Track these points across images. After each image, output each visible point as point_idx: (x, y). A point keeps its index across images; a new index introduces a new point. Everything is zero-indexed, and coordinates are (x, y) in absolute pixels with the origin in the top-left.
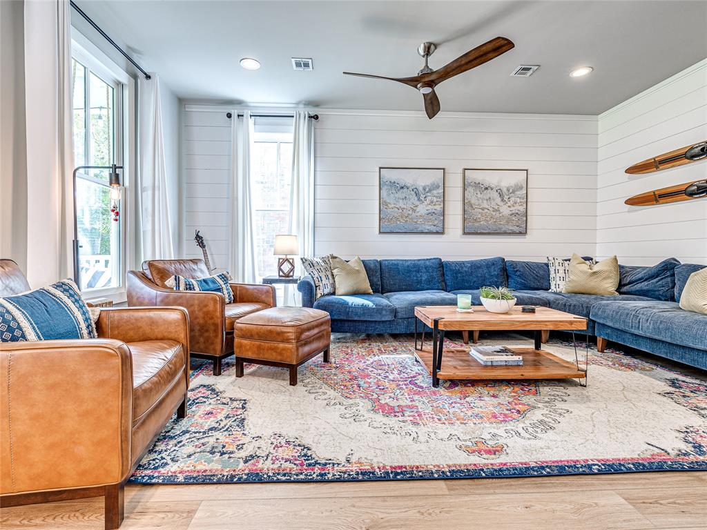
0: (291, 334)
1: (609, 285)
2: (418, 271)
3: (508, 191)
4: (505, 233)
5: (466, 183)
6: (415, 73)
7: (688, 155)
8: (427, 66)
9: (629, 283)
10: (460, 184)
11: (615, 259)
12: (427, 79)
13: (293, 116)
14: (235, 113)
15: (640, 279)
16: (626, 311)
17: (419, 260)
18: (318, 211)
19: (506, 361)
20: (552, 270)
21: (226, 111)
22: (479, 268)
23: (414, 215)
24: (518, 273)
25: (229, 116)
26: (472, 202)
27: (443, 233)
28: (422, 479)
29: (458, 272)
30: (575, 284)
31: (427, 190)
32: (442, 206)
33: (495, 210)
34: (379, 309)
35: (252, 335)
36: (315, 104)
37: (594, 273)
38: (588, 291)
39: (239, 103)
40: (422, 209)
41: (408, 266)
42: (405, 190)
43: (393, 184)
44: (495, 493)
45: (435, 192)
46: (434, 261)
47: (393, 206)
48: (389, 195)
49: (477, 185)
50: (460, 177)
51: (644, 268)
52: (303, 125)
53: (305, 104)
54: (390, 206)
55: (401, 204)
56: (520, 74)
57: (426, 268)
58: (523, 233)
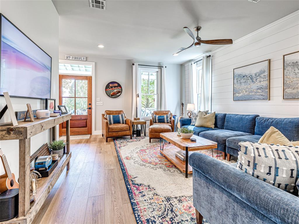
27: (269, 99)
31: (257, 75)
42: (245, 77)
43: (239, 75)
45: (262, 75)
48: (238, 81)
50: (281, 61)
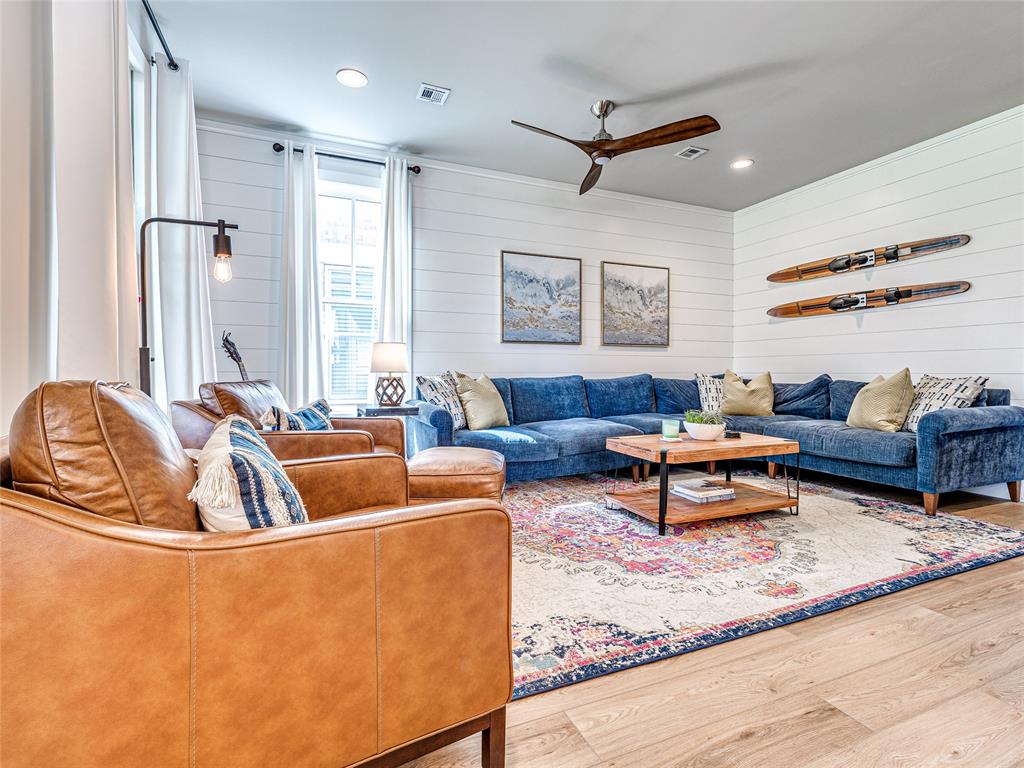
0: (491, 485)
1: (766, 405)
2: (559, 393)
3: (650, 292)
4: (647, 345)
5: (605, 280)
6: (589, 137)
7: (833, 266)
8: (603, 130)
9: (785, 401)
10: (597, 280)
11: (769, 376)
12: (608, 148)
13: (384, 164)
14: (289, 143)
15: (795, 397)
16: (806, 432)
17: (557, 379)
18: (418, 307)
19: (720, 496)
20: (702, 389)
21: (273, 139)
22: (627, 387)
23: (546, 318)
24: (668, 394)
25: (278, 148)
26: (613, 304)
27: (579, 343)
28: (761, 630)
29: (606, 393)
30: (733, 404)
31: (562, 285)
32: (578, 308)
33: (636, 316)
34: (542, 446)
35: (429, 492)
36: (414, 149)
37: (753, 391)
38: (748, 412)
39: (296, 130)
40: (556, 311)
41: (546, 387)
42: (535, 284)
43: (519, 275)
44: (834, 629)
45: (570, 289)
46: (574, 379)
47: (519, 305)
48: (514, 289)
49: (617, 283)
50: (599, 270)
51: (799, 385)
52: (401, 179)
53: (400, 149)
54: (517, 305)
55: (529, 303)
56: (686, 155)
57: (567, 389)
58: (665, 344)
